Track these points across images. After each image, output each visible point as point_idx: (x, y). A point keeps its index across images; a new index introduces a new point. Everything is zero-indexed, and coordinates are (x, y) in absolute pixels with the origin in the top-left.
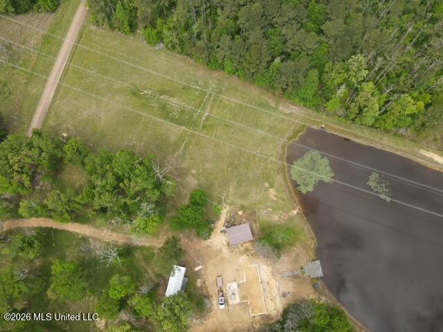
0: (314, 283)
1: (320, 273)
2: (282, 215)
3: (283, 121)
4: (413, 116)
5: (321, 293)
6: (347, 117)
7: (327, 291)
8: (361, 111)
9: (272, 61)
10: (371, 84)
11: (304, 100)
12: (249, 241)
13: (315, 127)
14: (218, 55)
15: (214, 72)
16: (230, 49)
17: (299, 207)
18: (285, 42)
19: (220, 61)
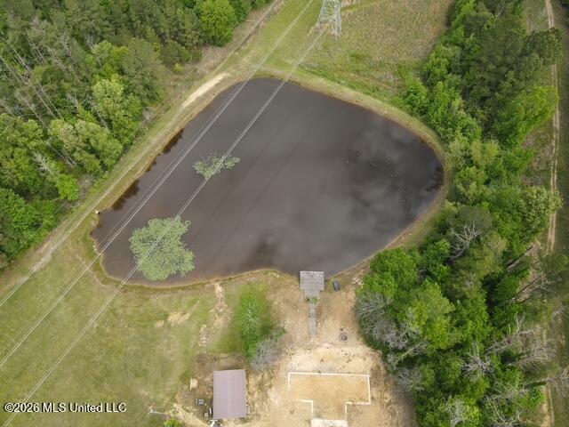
0: (333, 287)
1: (318, 276)
2: (216, 311)
5: (348, 282)
6: (97, 175)
7: (347, 272)
8: (92, 151)
10: (56, 122)
12: (247, 378)
17: (211, 281)
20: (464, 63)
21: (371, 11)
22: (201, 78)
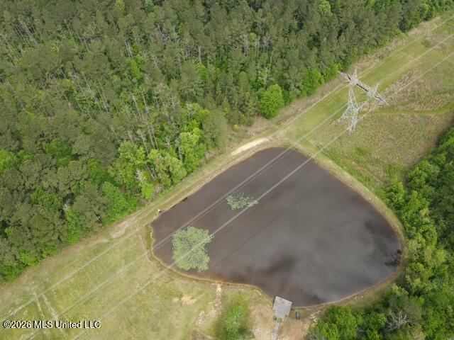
0: (295, 316)
1: (288, 303)
2: (214, 304)
3: (127, 242)
4: (201, 141)
5: (307, 315)
6: (166, 186)
7: (308, 309)
8: (169, 173)
9: (63, 213)
10: (154, 151)
11: (124, 210)
13: (155, 218)
14: (6, 262)
17: (216, 282)
18: (57, 190)
19: (15, 264)
20: (440, 181)
21: (381, 120)
22: (249, 138)
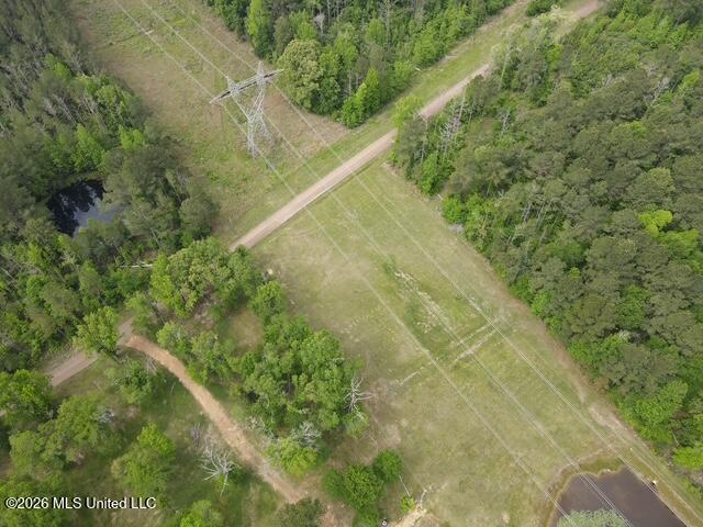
9: (614, 331)
14: (532, 281)
15: (514, 300)
16: (556, 281)
18: (650, 316)
